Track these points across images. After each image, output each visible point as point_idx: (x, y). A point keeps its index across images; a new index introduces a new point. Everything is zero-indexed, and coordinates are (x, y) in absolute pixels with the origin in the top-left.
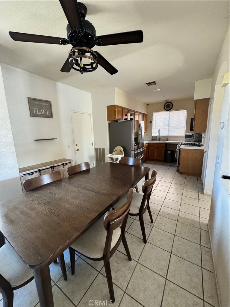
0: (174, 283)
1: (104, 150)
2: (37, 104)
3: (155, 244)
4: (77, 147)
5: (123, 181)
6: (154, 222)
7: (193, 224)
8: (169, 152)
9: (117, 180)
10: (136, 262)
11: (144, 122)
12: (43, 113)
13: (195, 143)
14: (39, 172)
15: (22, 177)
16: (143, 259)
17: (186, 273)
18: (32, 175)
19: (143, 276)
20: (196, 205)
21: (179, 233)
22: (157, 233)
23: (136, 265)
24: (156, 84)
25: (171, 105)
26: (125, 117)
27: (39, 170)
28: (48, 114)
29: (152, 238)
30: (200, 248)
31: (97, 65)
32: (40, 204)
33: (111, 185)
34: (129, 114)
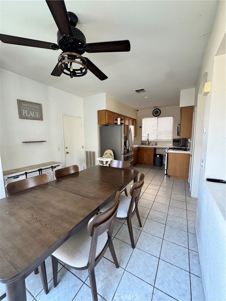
0: (162, 291)
1: (94, 153)
2: (26, 106)
3: (143, 249)
4: (67, 150)
5: (111, 184)
6: (142, 226)
7: (180, 228)
8: (158, 156)
9: (105, 183)
10: (124, 269)
11: (133, 126)
12: (33, 115)
13: (182, 148)
14: (25, 175)
15: (7, 180)
16: (131, 266)
17: (174, 279)
18: (18, 178)
19: (131, 285)
20: (184, 208)
21: (167, 237)
22: (145, 238)
23: (123, 273)
24: (144, 91)
25: (159, 112)
26: (115, 122)
27: (25, 172)
28: (38, 116)
29: (140, 243)
30: (188, 252)
31: (86, 70)
32: (22, 209)
33: (99, 188)
34: (119, 119)
